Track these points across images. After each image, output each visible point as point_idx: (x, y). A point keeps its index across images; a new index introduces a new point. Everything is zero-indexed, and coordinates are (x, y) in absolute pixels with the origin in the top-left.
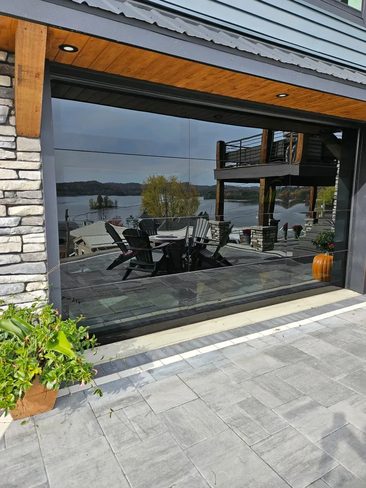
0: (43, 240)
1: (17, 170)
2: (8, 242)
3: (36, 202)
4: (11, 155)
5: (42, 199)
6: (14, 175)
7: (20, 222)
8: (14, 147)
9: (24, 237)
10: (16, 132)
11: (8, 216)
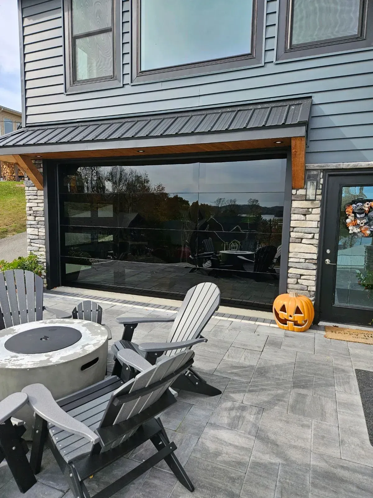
0: (44, 231)
1: (38, 203)
2: (34, 230)
3: (41, 215)
4: (36, 197)
5: (44, 214)
6: (36, 205)
7: (38, 223)
8: (36, 194)
9: (39, 229)
10: (38, 189)
11: (35, 220)
